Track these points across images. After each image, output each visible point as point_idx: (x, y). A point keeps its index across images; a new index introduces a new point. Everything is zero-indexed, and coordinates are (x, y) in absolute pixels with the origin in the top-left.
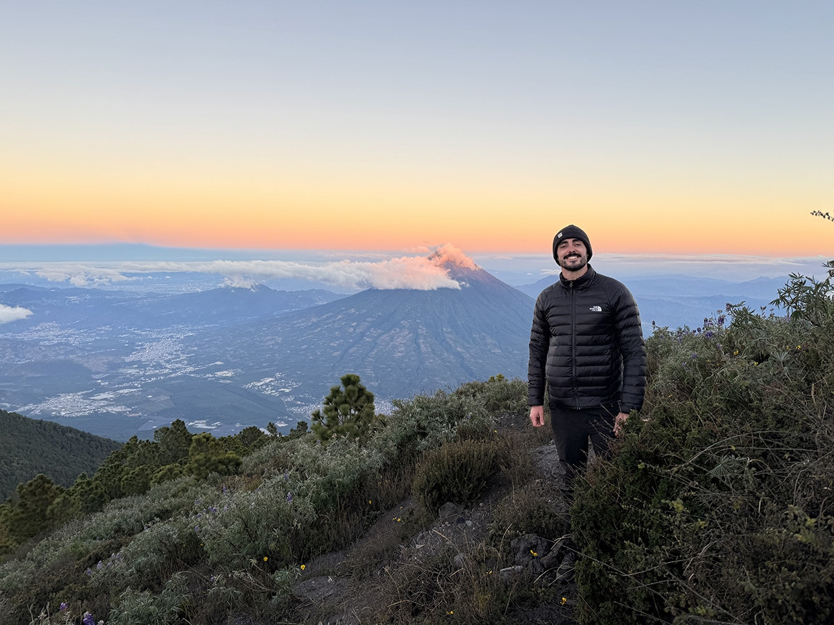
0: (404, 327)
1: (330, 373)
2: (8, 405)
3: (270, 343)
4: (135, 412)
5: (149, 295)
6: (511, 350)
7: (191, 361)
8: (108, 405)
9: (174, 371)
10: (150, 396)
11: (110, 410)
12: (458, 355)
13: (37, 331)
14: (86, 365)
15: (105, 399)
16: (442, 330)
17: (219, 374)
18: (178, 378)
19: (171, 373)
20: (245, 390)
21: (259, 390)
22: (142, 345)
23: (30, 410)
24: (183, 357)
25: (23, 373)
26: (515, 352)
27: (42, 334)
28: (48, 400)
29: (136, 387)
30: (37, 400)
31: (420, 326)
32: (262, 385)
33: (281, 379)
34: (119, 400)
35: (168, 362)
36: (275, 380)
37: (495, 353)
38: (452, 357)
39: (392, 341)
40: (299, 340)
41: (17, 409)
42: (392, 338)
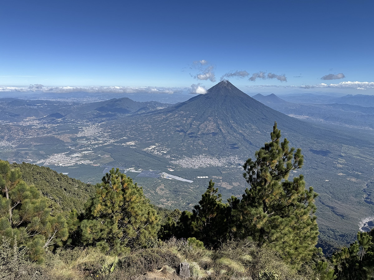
0: (210, 120)
1: (182, 144)
2: (32, 160)
3: (146, 128)
4: (96, 163)
5: (74, 104)
6: (265, 132)
7: (111, 137)
8: (81, 160)
9: (105, 142)
10: (99, 155)
11: (83, 162)
12: (241, 134)
13: (28, 121)
14: (61, 139)
15: (78, 157)
16: (229, 122)
17: (128, 143)
18: (108, 145)
19: (104, 143)
20: (145, 152)
21: (151, 152)
22: (81, 128)
23: (43, 163)
24: (106, 134)
25: (31, 143)
26: (268, 132)
27: (31, 123)
28: (50, 157)
29: (90, 150)
30: (45, 157)
31: (219, 120)
32: (151, 149)
33: (159, 146)
34: (85, 157)
35: (99, 137)
36: (157, 147)
37: (258, 133)
38: (238, 135)
39: (206, 127)
40: (160, 126)
41: (36, 162)
42: (206, 126)
